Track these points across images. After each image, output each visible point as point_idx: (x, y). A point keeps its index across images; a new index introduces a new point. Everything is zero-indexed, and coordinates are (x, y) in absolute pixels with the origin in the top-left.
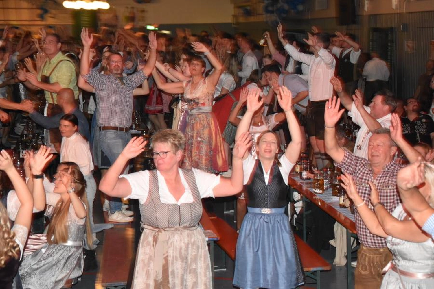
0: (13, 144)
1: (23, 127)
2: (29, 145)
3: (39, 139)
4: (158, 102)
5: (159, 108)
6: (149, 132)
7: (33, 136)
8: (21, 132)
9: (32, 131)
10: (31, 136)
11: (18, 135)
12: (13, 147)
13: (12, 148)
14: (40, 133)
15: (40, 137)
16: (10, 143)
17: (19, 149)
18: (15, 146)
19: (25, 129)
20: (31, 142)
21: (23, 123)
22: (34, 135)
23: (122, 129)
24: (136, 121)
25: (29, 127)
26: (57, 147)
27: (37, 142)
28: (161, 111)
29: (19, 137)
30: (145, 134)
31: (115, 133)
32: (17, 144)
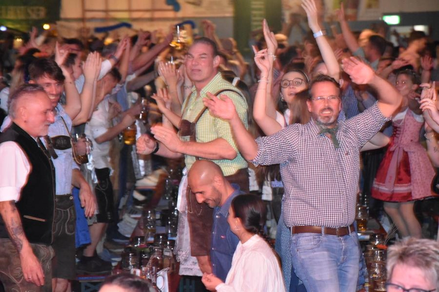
0: (116, 255)
1: (136, 222)
2: (148, 259)
3: (166, 247)
4: (400, 177)
5: (402, 189)
6: (387, 237)
7: (155, 241)
8: (131, 231)
9: (153, 231)
10: (151, 239)
11: (127, 238)
12: (115, 261)
13: (114, 264)
14: (168, 233)
15: (168, 243)
16: (111, 252)
17: (128, 265)
18: (119, 259)
19: (138, 225)
20: (152, 252)
21: (136, 213)
22: (157, 237)
23: (330, 231)
24: (360, 213)
25: (148, 222)
26: (203, 265)
27: (162, 252)
28: (407, 197)
29: (128, 241)
30: (377, 242)
31: (314, 238)
32: (125, 256)
